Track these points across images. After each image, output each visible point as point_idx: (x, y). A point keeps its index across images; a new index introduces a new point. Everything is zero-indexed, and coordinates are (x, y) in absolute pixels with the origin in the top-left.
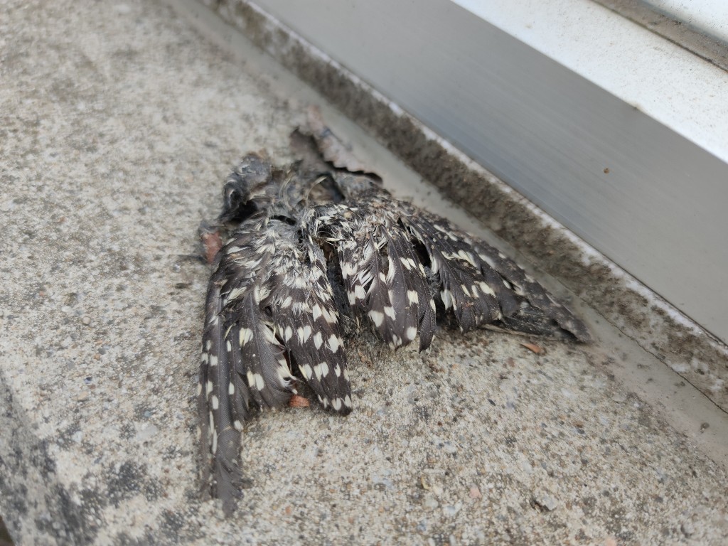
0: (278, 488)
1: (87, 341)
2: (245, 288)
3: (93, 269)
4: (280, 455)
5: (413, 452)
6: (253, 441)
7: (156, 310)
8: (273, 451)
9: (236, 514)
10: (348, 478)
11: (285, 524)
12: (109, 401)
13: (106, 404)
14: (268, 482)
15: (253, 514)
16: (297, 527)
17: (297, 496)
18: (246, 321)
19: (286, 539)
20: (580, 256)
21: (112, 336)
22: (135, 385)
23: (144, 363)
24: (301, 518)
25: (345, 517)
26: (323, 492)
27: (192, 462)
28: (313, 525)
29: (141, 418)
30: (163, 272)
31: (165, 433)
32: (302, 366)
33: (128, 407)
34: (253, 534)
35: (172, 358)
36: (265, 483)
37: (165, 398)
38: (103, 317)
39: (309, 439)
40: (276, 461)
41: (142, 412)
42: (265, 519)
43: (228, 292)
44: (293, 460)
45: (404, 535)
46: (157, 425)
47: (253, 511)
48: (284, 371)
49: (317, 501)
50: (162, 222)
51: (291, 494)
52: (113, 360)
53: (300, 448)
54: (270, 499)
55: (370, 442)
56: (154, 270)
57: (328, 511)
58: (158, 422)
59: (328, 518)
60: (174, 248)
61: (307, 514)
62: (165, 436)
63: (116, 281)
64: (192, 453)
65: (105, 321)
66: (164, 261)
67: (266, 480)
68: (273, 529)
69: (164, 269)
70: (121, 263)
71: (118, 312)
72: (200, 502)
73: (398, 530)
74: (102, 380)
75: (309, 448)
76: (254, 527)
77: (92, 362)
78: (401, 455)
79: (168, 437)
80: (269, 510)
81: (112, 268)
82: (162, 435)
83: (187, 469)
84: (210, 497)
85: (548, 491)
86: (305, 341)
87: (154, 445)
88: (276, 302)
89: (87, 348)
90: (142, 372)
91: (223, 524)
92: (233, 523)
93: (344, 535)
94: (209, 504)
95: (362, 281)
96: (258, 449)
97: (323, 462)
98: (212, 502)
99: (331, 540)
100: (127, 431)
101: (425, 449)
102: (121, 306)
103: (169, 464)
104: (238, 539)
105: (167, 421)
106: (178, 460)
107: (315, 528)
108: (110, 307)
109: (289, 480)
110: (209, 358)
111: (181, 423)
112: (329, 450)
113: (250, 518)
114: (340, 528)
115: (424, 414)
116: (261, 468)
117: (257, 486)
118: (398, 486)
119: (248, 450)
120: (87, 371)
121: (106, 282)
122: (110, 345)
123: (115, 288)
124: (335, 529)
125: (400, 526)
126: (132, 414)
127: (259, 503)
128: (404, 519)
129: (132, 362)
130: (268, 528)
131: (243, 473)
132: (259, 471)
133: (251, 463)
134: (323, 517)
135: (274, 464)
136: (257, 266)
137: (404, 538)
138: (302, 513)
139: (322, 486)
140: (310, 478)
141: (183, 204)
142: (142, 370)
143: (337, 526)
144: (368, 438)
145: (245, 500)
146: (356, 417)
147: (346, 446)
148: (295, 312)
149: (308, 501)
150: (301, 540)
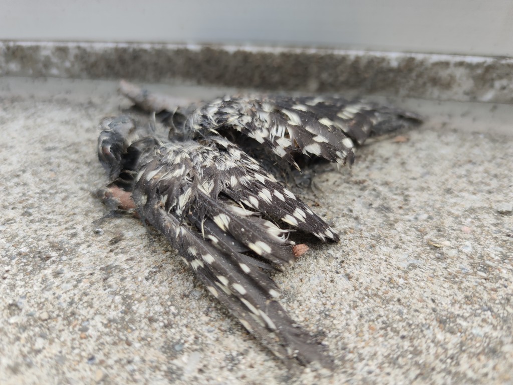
0: (347, 320)
1: (60, 331)
2: (190, 190)
3: (15, 275)
4: (322, 299)
5: (405, 233)
6: (291, 304)
7: (108, 270)
8: (313, 300)
9: (337, 362)
10: (385, 277)
11: (381, 339)
12: (129, 362)
13: (129, 368)
14: (335, 322)
15: (350, 352)
16: (391, 334)
17: (366, 315)
18: (213, 211)
19: (394, 347)
20: (389, 63)
21: (84, 312)
22: (143, 334)
23: (135, 313)
24: (386, 326)
25: (414, 301)
26: (381, 298)
27: (259, 354)
28: (400, 323)
29: (176, 354)
30: (88, 241)
31: (211, 351)
32: (284, 218)
33: (154, 354)
34: (367, 365)
35: (158, 294)
36: (333, 324)
37: (182, 326)
38: (59, 303)
39: (330, 274)
40: (324, 304)
41: (172, 350)
42: (363, 348)
43: (175, 204)
44: (335, 294)
45: (462, 282)
46: (196, 350)
47: (347, 350)
48: (274, 230)
49: (384, 306)
50: (53, 212)
51: (361, 317)
52: (102, 329)
53: (330, 284)
54: (350, 333)
55: (372, 246)
56: (78, 245)
57: (399, 306)
58: (195, 347)
59: (405, 311)
60: (83, 222)
61: (388, 320)
62: (213, 352)
63: (48, 272)
64: (251, 348)
65: (65, 305)
66: (82, 235)
67: (332, 321)
68: (378, 349)
69: (87, 239)
70: (39, 257)
71: (72, 292)
72: (299, 378)
73: (455, 283)
74: (106, 350)
75: (336, 279)
76: (361, 359)
77: (81, 344)
78: (401, 240)
79: (216, 351)
80: (359, 338)
81: (34, 265)
82: (209, 353)
83: (259, 362)
84: (302, 367)
85: (498, 201)
86: (271, 200)
87: (210, 367)
88: (225, 185)
89: (66, 336)
90: (140, 321)
91: (336, 377)
92: (343, 370)
93: (428, 313)
94: (307, 373)
95: (279, 134)
96: (301, 307)
97: (357, 280)
98: (308, 370)
99: (424, 322)
100: (173, 373)
101: (410, 226)
102: (69, 286)
103: (239, 369)
104: (360, 378)
105: (202, 341)
106: (244, 362)
107: (404, 324)
108: (59, 292)
109: (348, 309)
110: (202, 260)
111: (216, 333)
112: (352, 270)
113: (350, 356)
114: (420, 310)
115: (384, 209)
116: (318, 317)
117: (330, 332)
118: (422, 258)
119: (294, 313)
120: (83, 354)
121: (38, 277)
122: (88, 320)
123: (50, 277)
124: (417, 314)
125: (452, 279)
126: (163, 358)
127: (346, 341)
128: (450, 274)
129: (123, 319)
130: (373, 352)
131: (309, 332)
132: (319, 320)
133: (306, 320)
134: (400, 313)
135: (325, 308)
136: (185, 171)
137: (464, 285)
138: (383, 323)
139: (376, 295)
140: (361, 296)
141: (62, 192)
142: (139, 319)
143: (416, 311)
144: (368, 246)
145: (332, 347)
146: (345, 239)
147: (360, 260)
148: (246, 185)
149: (378, 311)
150: (405, 340)
